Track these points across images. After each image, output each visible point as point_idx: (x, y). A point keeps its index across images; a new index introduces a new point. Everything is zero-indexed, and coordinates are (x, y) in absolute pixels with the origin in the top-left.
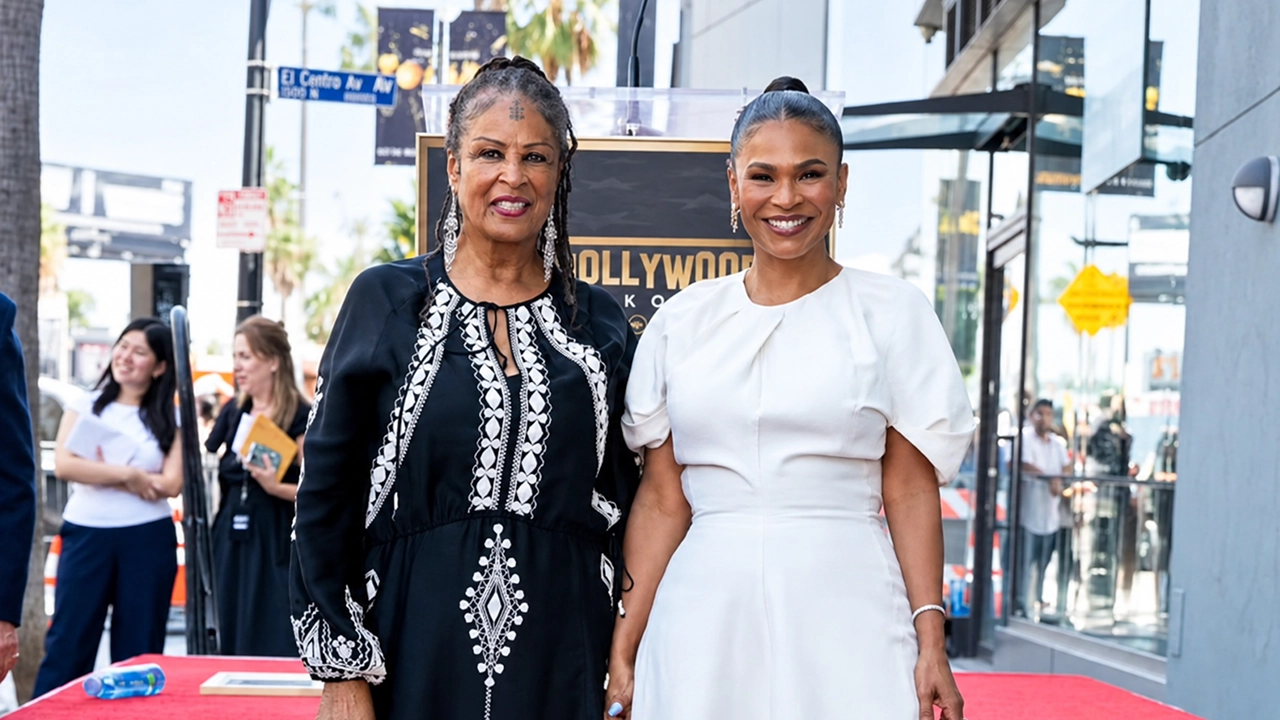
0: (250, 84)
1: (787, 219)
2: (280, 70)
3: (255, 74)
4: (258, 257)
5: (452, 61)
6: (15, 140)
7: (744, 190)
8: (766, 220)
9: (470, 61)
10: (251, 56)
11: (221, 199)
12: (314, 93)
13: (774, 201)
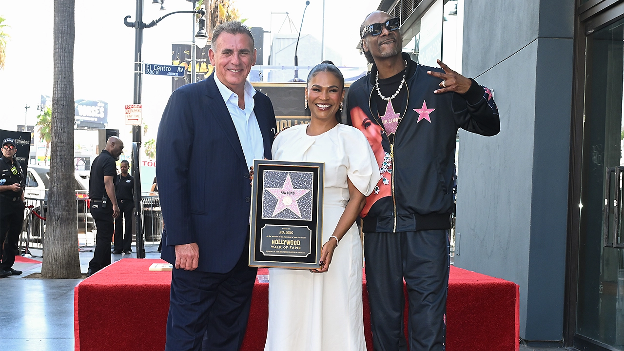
0: (136, 70)
1: (324, 105)
2: (146, 65)
3: (138, 66)
4: (139, 128)
5: (197, 62)
6: (65, 87)
7: (310, 94)
8: (316, 104)
9: (204, 62)
10: (136, 60)
11: (126, 108)
12: (157, 72)
13: (320, 98)
